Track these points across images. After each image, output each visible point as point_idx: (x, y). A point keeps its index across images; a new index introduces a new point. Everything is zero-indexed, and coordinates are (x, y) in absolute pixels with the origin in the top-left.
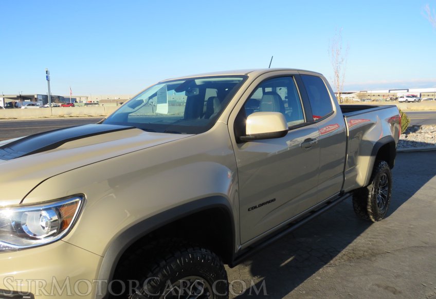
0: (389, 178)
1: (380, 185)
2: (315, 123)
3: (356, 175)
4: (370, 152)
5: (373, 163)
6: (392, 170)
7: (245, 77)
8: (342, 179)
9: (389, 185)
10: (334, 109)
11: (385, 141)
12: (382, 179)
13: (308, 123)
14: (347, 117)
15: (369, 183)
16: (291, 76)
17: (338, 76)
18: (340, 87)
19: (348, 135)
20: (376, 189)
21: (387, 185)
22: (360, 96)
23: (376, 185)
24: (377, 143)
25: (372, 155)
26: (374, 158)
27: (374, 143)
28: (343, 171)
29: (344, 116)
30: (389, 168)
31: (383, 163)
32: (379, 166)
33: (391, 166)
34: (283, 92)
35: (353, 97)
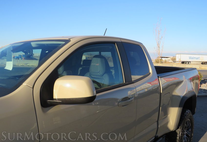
0: (191, 122)
1: (185, 128)
2: (133, 83)
3: (167, 123)
4: (178, 104)
5: (180, 113)
6: (194, 116)
8: (156, 127)
9: (192, 127)
10: (151, 71)
11: (189, 96)
12: (187, 124)
13: (127, 83)
14: (161, 77)
15: (178, 128)
16: (113, 43)
17: (159, 47)
18: (160, 54)
19: (161, 92)
20: (183, 132)
21: (190, 128)
22: (173, 59)
23: (182, 129)
24: (184, 97)
25: (180, 106)
26: (181, 108)
27: (182, 97)
28: (157, 120)
29: (158, 77)
30: (191, 115)
31: (188, 111)
32: (185, 114)
33: (193, 113)
35: (169, 60)
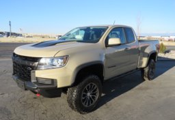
7: (108, 27)
20: (149, 69)
34: (118, 33)
